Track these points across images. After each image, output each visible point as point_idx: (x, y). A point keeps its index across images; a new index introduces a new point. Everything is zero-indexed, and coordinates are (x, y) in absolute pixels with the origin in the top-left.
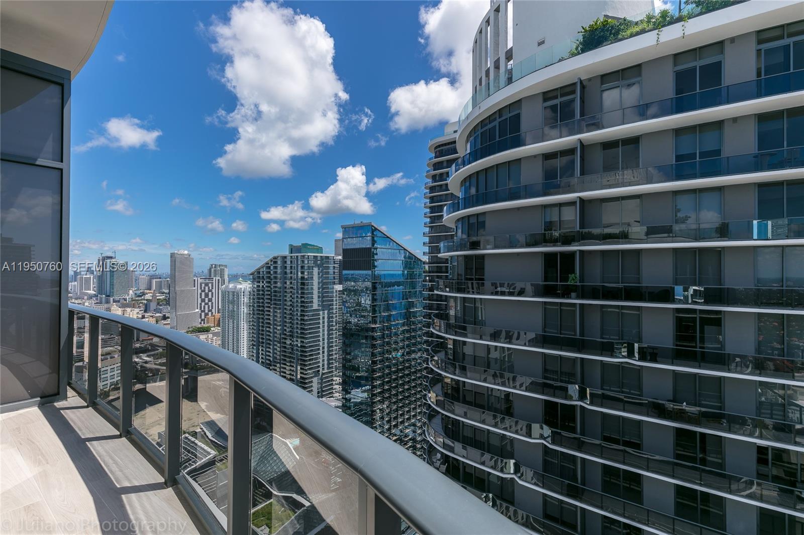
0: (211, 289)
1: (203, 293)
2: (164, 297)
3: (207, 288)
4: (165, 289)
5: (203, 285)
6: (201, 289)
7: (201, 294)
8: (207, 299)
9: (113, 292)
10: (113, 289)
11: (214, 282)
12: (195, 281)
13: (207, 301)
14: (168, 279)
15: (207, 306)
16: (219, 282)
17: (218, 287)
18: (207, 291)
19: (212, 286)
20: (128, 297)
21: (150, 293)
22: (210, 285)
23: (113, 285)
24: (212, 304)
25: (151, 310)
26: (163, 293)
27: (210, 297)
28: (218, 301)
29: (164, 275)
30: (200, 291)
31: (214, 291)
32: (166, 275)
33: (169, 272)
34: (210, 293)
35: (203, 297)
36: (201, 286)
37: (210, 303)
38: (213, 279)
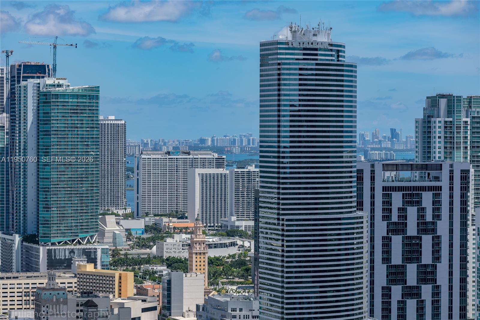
0: (429, 218)
1: (397, 241)
2: (233, 251)
3: (412, 212)
4: (240, 216)
5: (397, 199)
6: (387, 216)
7: (387, 243)
8: (412, 270)
9: (47, 223)
10: (47, 208)
11: (444, 183)
12: (360, 179)
13: (412, 279)
14: (252, 168)
15: (411, 304)
16: (465, 188)
17: (464, 210)
18: (412, 230)
19: (437, 204)
20: (99, 248)
21: (181, 230)
22: (427, 199)
23: (47, 190)
24: (436, 293)
25: (185, 309)
26: (233, 232)
27: (427, 258)
28: (463, 281)
29: (236, 150)
30: (381, 228)
31: (442, 228)
32: (242, 150)
33: (256, 137)
34: (427, 240)
35: (397, 259)
36: (387, 203)
37: (427, 291)
38: (439, 167)
